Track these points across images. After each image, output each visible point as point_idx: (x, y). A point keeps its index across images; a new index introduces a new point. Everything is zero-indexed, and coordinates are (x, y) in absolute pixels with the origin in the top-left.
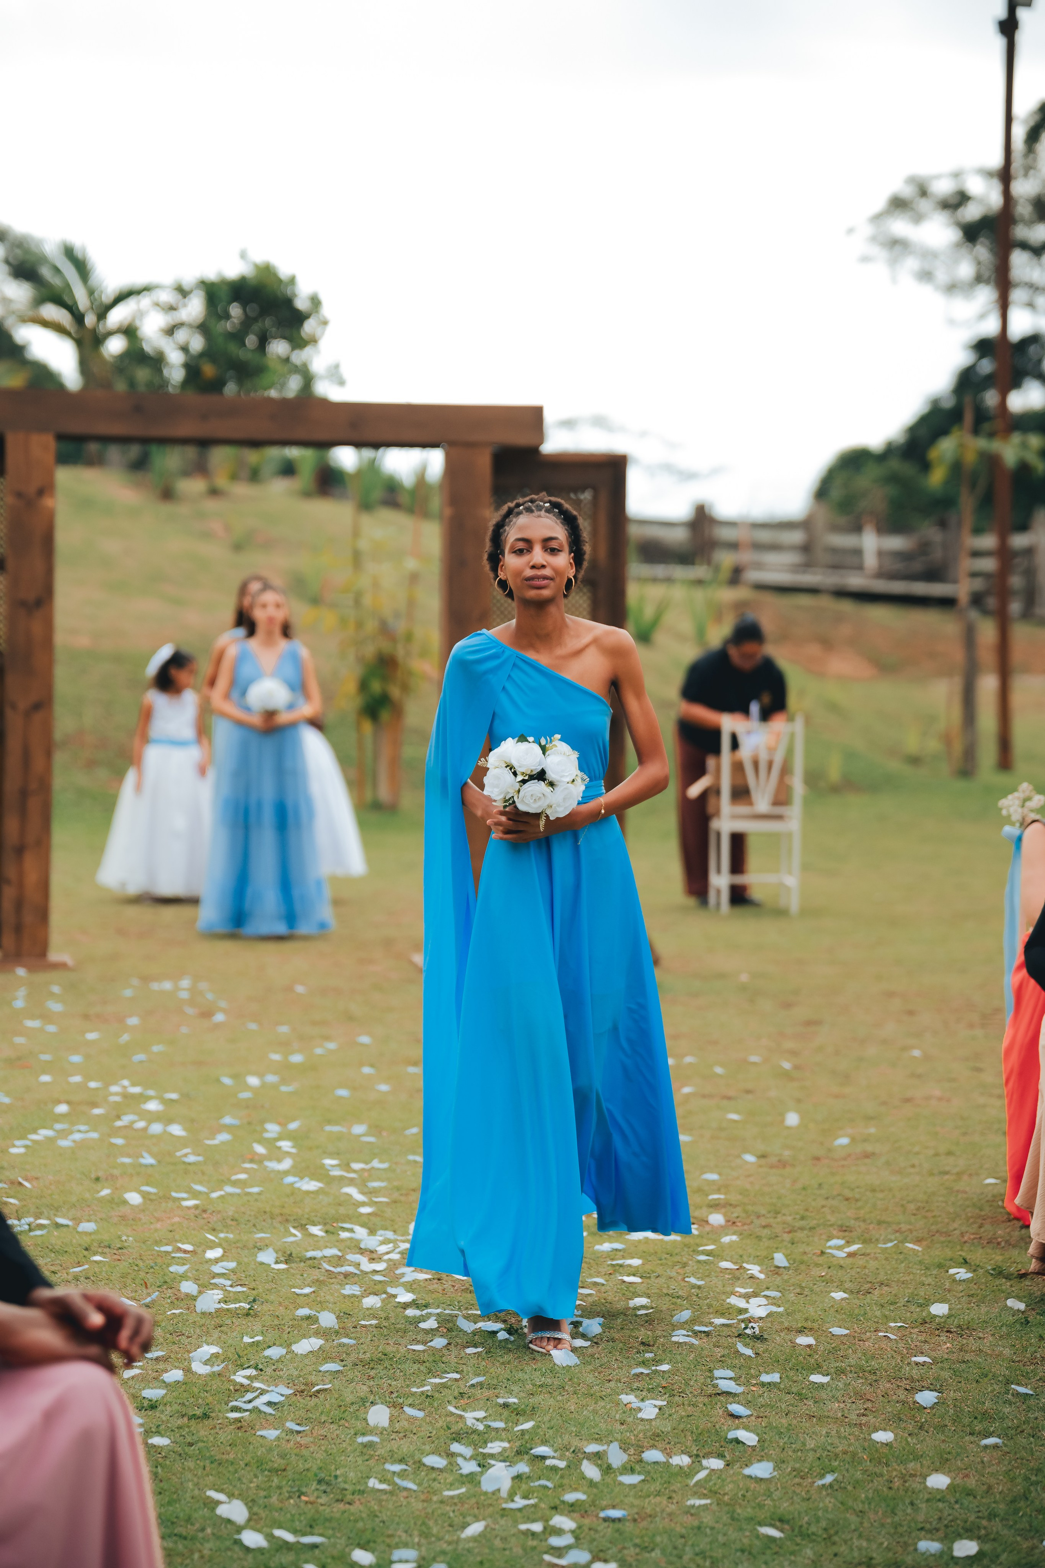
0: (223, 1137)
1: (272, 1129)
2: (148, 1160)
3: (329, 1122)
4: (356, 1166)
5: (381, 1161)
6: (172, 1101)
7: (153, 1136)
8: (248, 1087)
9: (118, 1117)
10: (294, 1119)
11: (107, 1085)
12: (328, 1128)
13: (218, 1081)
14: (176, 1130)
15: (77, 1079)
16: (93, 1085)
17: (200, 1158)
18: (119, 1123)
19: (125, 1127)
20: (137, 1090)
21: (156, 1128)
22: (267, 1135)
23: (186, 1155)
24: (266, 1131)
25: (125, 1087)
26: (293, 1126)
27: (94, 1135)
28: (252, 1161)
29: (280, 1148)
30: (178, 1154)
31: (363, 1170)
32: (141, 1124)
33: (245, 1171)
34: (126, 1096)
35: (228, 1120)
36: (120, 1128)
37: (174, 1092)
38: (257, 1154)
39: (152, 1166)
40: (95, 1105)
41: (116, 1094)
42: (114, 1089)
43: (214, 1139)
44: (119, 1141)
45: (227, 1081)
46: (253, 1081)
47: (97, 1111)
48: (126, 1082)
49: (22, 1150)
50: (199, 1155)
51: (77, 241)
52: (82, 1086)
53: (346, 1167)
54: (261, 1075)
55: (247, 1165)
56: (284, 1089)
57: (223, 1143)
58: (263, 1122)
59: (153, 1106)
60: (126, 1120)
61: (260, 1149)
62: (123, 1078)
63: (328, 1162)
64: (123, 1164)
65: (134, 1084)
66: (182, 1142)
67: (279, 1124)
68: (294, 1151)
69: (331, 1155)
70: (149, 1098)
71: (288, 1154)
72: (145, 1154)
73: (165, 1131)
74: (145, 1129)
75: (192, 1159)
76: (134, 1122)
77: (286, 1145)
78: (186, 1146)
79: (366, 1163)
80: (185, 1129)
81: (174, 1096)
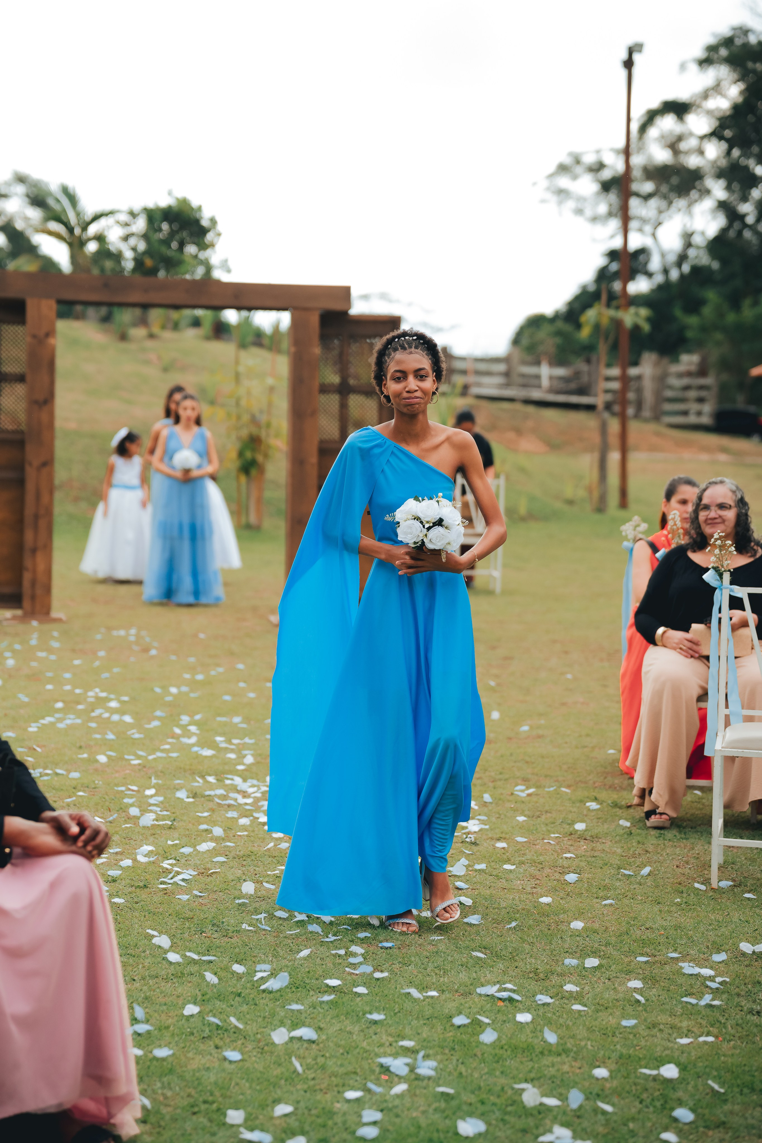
0: (156, 723)
1: (185, 719)
2: (111, 736)
3: (220, 715)
4: (235, 741)
5: (250, 739)
6: (125, 701)
7: (113, 722)
8: (170, 694)
9: (93, 711)
10: (197, 713)
11: (86, 691)
12: (219, 719)
13: (152, 690)
14: (128, 719)
15: (68, 688)
16: (78, 691)
17: (142, 736)
18: (93, 714)
19: (97, 717)
20: (104, 695)
21: (116, 717)
22: (182, 723)
23: (133, 734)
24: (181, 720)
25: (97, 693)
26: (198, 717)
27: (79, 721)
28: (173, 737)
29: (189, 730)
30: (129, 733)
31: (239, 744)
32: (106, 715)
33: (169, 743)
34: (97, 698)
35: (158, 713)
36: (94, 717)
37: (126, 696)
38: (175, 733)
39: (113, 740)
40: (79, 703)
41: (92, 697)
42: (91, 694)
43: (150, 724)
44: (93, 725)
45: (158, 690)
46: (174, 690)
47: (80, 707)
48: (97, 690)
49: (35, 729)
50: (141, 733)
51: (70, 184)
52: (71, 692)
53: (229, 742)
54: (178, 687)
55: (170, 740)
56: (192, 695)
57: (155, 727)
58: (179, 715)
59: (113, 704)
60: (97, 712)
61: (177, 731)
62: (96, 687)
63: (219, 739)
64: (96, 739)
65: (102, 691)
66: (130, 726)
67: (190, 716)
68: (198, 732)
69: (220, 735)
70: (111, 700)
71: (195, 734)
72: (109, 733)
73: (121, 720)
74: (109, 718)
75: (137, 736)
76: (102, 714)
77: (193, 728)
78: (133, 729)
79: (241, 739)
80: (133, 718)
81: (126, 698)
